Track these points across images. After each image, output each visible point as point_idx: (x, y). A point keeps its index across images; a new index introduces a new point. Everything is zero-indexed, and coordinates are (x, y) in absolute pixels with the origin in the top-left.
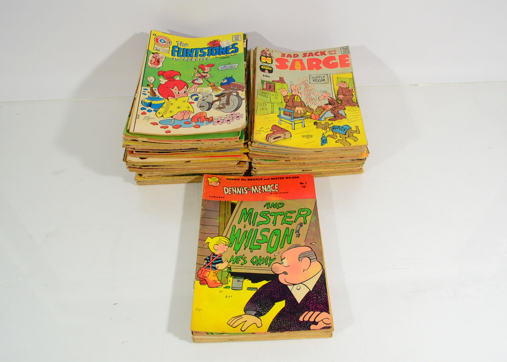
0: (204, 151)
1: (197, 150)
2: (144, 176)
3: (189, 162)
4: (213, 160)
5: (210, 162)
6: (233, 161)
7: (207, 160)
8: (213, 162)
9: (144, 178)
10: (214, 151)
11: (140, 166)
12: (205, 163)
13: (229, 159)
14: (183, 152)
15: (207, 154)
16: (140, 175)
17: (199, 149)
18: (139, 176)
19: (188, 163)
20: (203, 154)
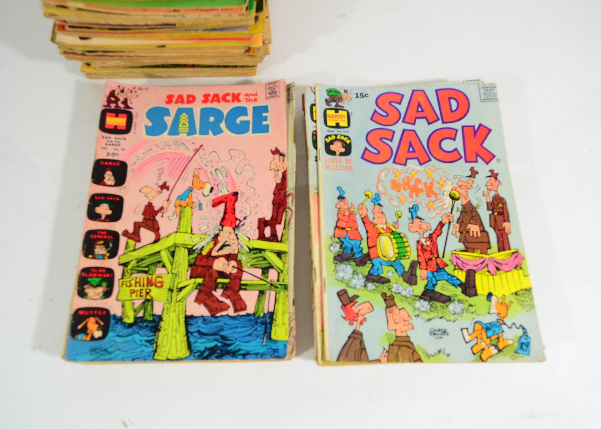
0: (188, 29)
1: (174, 26)
2: (93, 65)
3: (163, 46)
4: (203, 44)
5: (198, 48)
6: (237, 48)
7: (193, 44)
8: (204, 48)
9: (95, 69)
10: (205, 30)
11: (84, 51)
12: (190, 49)
13: (230, 44)
14: (151, 30)
15: (193, 34)
16: (88, 65)
17: (177, 26)
18: (86, 66)
19: (162, 49)
20: (186, 34)
